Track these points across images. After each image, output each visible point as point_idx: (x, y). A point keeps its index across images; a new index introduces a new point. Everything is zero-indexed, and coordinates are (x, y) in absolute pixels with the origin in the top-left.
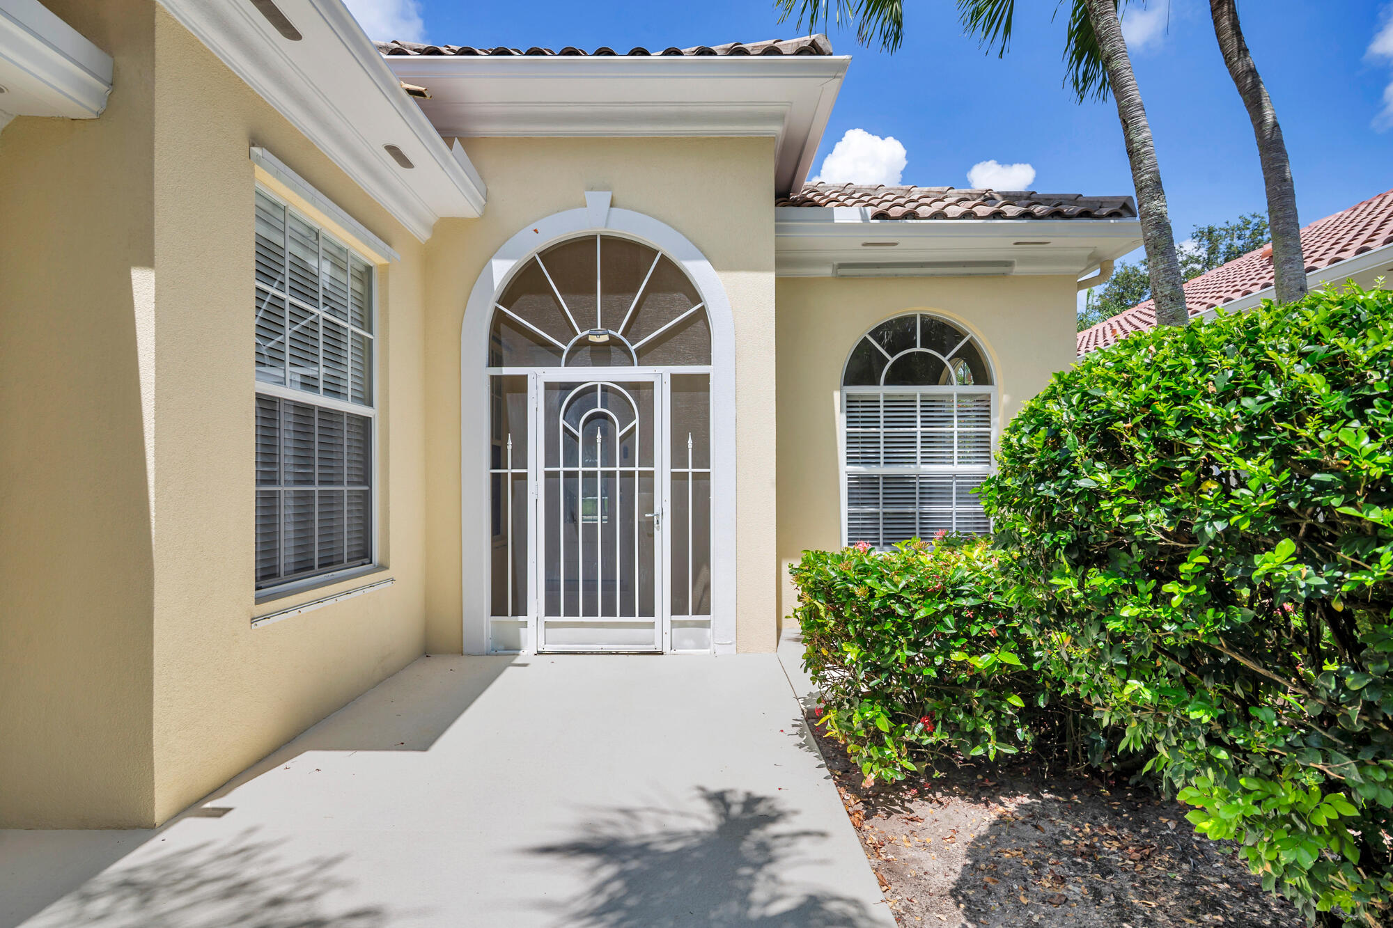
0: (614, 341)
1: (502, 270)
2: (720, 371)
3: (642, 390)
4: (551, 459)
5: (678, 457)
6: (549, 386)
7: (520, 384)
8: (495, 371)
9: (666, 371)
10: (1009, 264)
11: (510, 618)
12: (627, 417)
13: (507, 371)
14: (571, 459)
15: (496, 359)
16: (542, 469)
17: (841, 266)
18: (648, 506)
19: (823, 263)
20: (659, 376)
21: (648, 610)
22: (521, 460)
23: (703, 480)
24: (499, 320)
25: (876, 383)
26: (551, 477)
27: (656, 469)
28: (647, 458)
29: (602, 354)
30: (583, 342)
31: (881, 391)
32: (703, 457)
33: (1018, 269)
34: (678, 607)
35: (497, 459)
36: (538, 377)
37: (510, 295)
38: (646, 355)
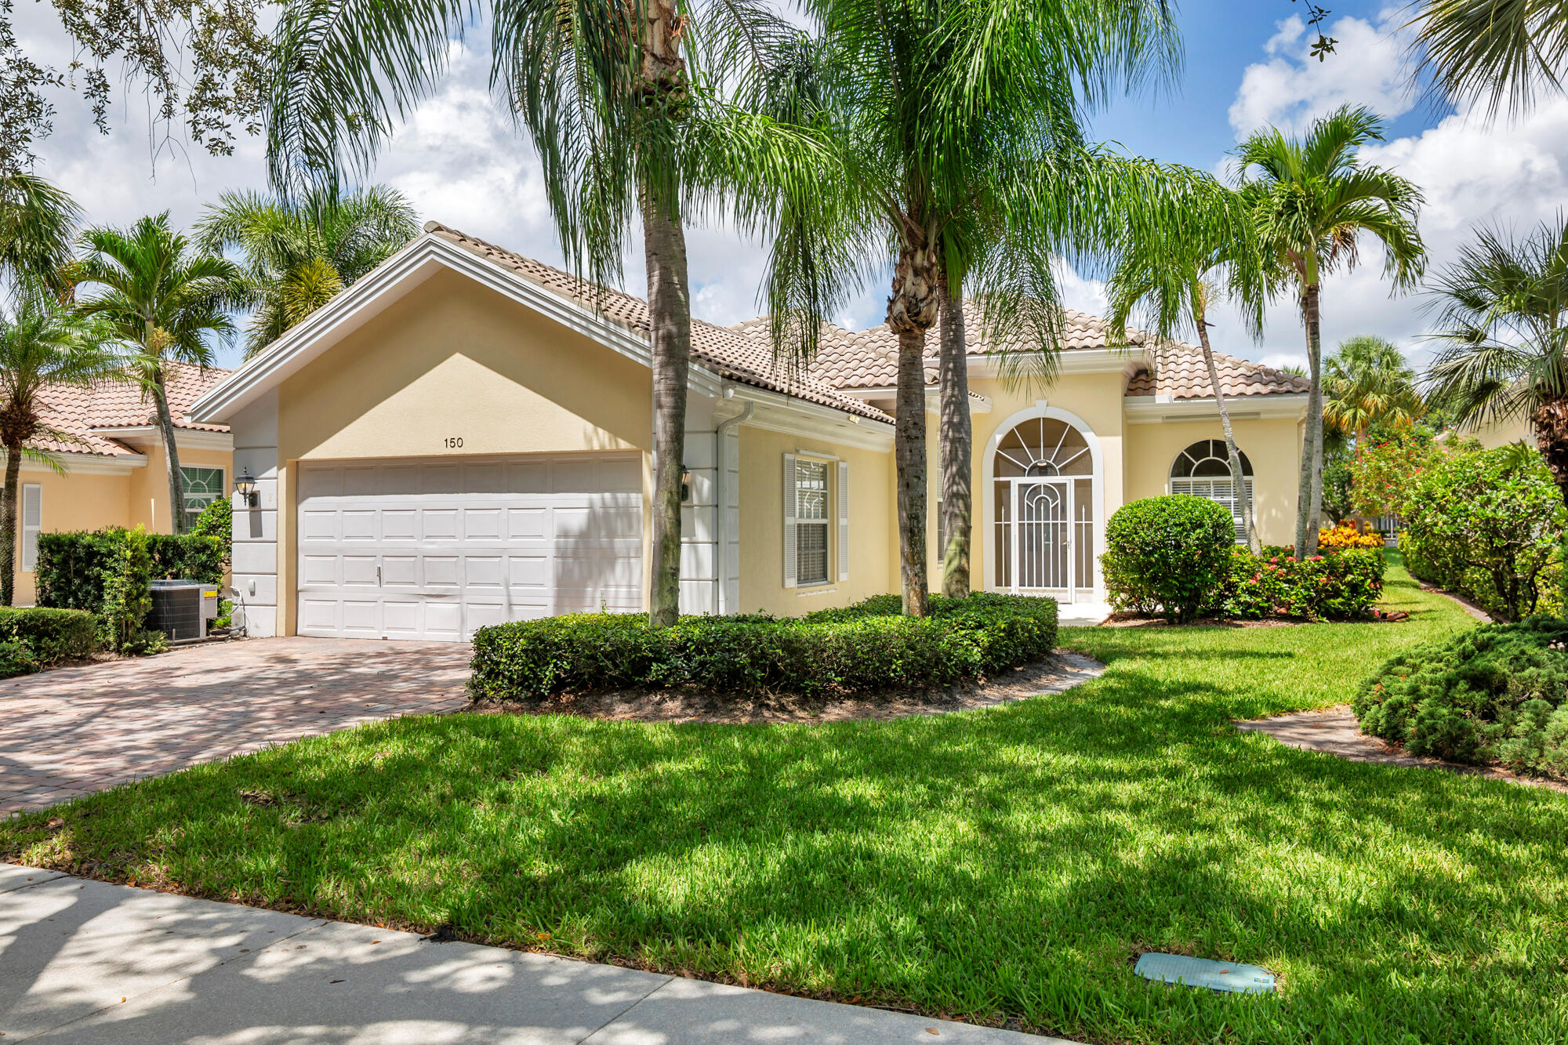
0: (1049, 466)
1: (999, 438)
2: (1096, 478)
3: (1062, 487)
4: (1021, 517)
5: (1078, 517)
6: (1020, 486)
7: (1008, 485)
8: (997, 479)
9: (1072, 478)
10: (1258, 414)
11: (1003, 587)
12: (1055, 498)
13: (1002, 479)
14: (1030, 518)
15: (997, 474)
16: (1017, 522)
17: (1167, 418)
18: (1064, 539)
19: (1156, 416)
20: (1069, 480)
21: (1065, 584)
22: (1008, 518)
23: (1089, 527)
24: (998, 456)
25: (1187, 474)
26: (1021, 526)
27: (1068, 522)
28: (1064, 517)
29: (1044, 471)
30: (1035, 467)
31: (1191, 479)
32: (1089, 516)
33: (1263, 416)
34: (1079, 584)
35: (998, 518)
36: (1015, 482)
37: (1003, 446)
38: (1064, 471)
